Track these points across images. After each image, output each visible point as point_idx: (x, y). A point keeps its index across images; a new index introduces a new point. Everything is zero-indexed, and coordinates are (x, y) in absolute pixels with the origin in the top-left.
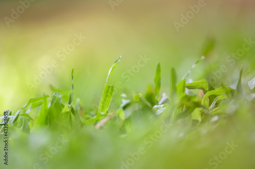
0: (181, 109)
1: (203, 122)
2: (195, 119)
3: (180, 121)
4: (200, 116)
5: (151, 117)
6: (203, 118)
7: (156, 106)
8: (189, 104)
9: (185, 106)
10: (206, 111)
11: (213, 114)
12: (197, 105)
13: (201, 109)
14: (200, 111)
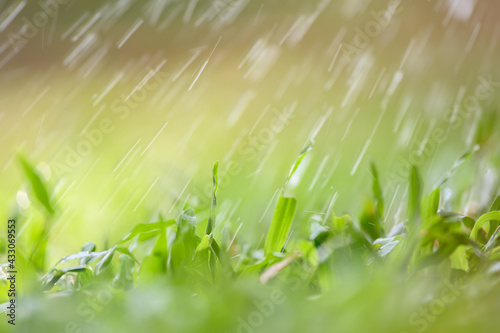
0: (429, 247)
1: (472, 272)
2: (458, 267)
3: (426, 270)
4: (467, 263)
5: (369, 262)
6: (472, 265)
7: (379, 240)
8: (445, 237)
9: (437, 242)
10: (478, 252)
11: (492, 258)
12: (462, 240)
13: (468, 248)
14: (467, 252)
